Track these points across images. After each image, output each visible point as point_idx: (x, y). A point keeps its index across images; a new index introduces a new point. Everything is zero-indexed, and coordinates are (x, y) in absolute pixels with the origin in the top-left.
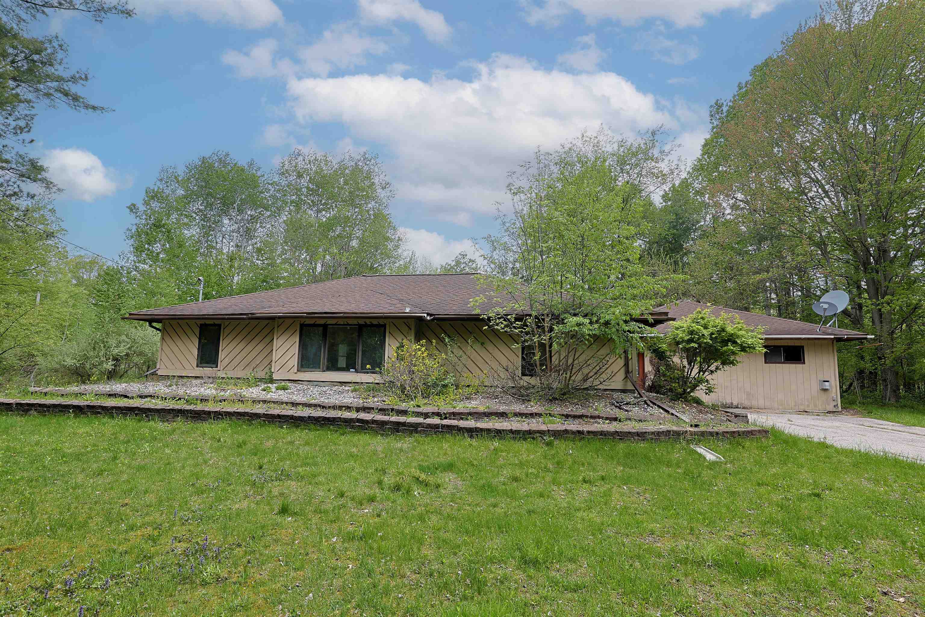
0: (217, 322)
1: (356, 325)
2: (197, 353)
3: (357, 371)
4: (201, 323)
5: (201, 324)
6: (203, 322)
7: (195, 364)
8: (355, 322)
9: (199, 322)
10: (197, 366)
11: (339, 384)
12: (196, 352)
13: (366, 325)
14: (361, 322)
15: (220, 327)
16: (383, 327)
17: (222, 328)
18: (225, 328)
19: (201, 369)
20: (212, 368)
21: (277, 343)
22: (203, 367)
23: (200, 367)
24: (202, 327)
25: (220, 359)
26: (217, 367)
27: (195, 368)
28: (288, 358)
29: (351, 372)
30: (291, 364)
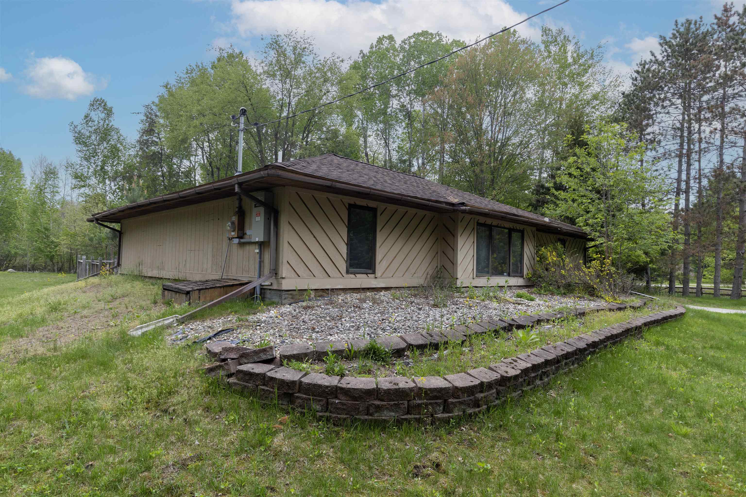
0: (371, 204)
1: (507, 229)
3: (509, 275)
4: (349, 202)
5: (350, 205)
6: (352, 200)
7: (343, 266)
8: (507, 225)
9: (347, 200)
10: (348, 272)
12: (344, 249)
13: (513, 230)
14: (511, 226)
15: (374, 210)
16: (522, 232)
17: (379, 214)
18: (382, 213)
19: (353, 276)
20: (367, 274)
21: (461, 241)
22: (354, 274)
23: (351, 273)
24: (351, 207)
25: (378, 261)
26: (374, 273)
27: (344, 274)
28: (468, 261)
29: (505, 276)
30: (470, 268)
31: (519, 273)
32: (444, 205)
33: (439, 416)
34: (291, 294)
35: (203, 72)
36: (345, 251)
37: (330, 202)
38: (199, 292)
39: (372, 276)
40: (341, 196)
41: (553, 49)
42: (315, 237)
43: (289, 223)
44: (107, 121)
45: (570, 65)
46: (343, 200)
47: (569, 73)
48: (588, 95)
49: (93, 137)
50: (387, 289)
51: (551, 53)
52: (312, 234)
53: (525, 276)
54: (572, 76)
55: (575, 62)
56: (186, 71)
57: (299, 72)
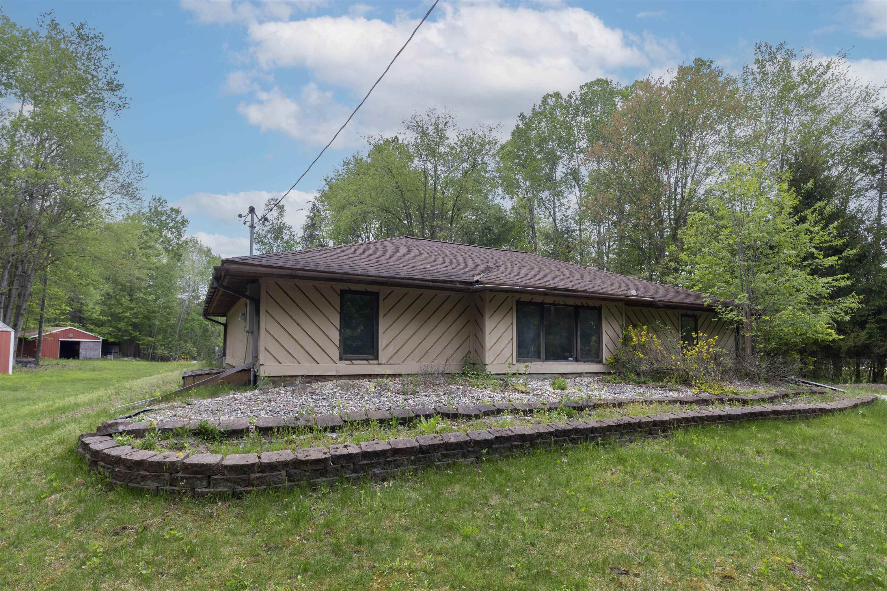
0: (371, 288)
1: (572, 306)
2: (338, 338)
3: (576, 360)
4: (341, 288)
5: (341, 290)
6: (345, 286)
7: (335, 353)
8: (570, 302)
9: (339, 286)
10: (341, 358)
11: (559, 375)
12: (336, 336)
13: (582, 307)
14: (578, 302)
15: (376, 295)
16: (599, 310)
17: (381, 298)
18: (386, 298)
19: (348, 362)
20: (367, 360)
21: (489, 325)
22: (351, 360)
23: (346, 360)
24: (343, 293)
25: (381, 348)
26: (377, 358)
27: (338, 361)
28: (504, 345)
29: (570, 361)
30: (507, 352)
31: (597, 358)
32: (458, 285)
33: (199, 490)
34: (273, 381)
35: (358, 162)
36: (338, 337)
37: (317, 290)
38: (194, 378)
39: (375, 362)
40: (330, 283)
41: (770, 68)
42: (298, 325)
43: (266, 311)
44: (280, 220)
45: (795, 86)
46: (334, 287)
47: (795, 97)
48: (823, 121)
49: (269, 236)
50: (394, 376)
51: (767, 74)
52: (295, 321)
53: (604, 361)
54: (799, 100)
55: (804, 80)
56: (342, 163)
57: (443, 150)
